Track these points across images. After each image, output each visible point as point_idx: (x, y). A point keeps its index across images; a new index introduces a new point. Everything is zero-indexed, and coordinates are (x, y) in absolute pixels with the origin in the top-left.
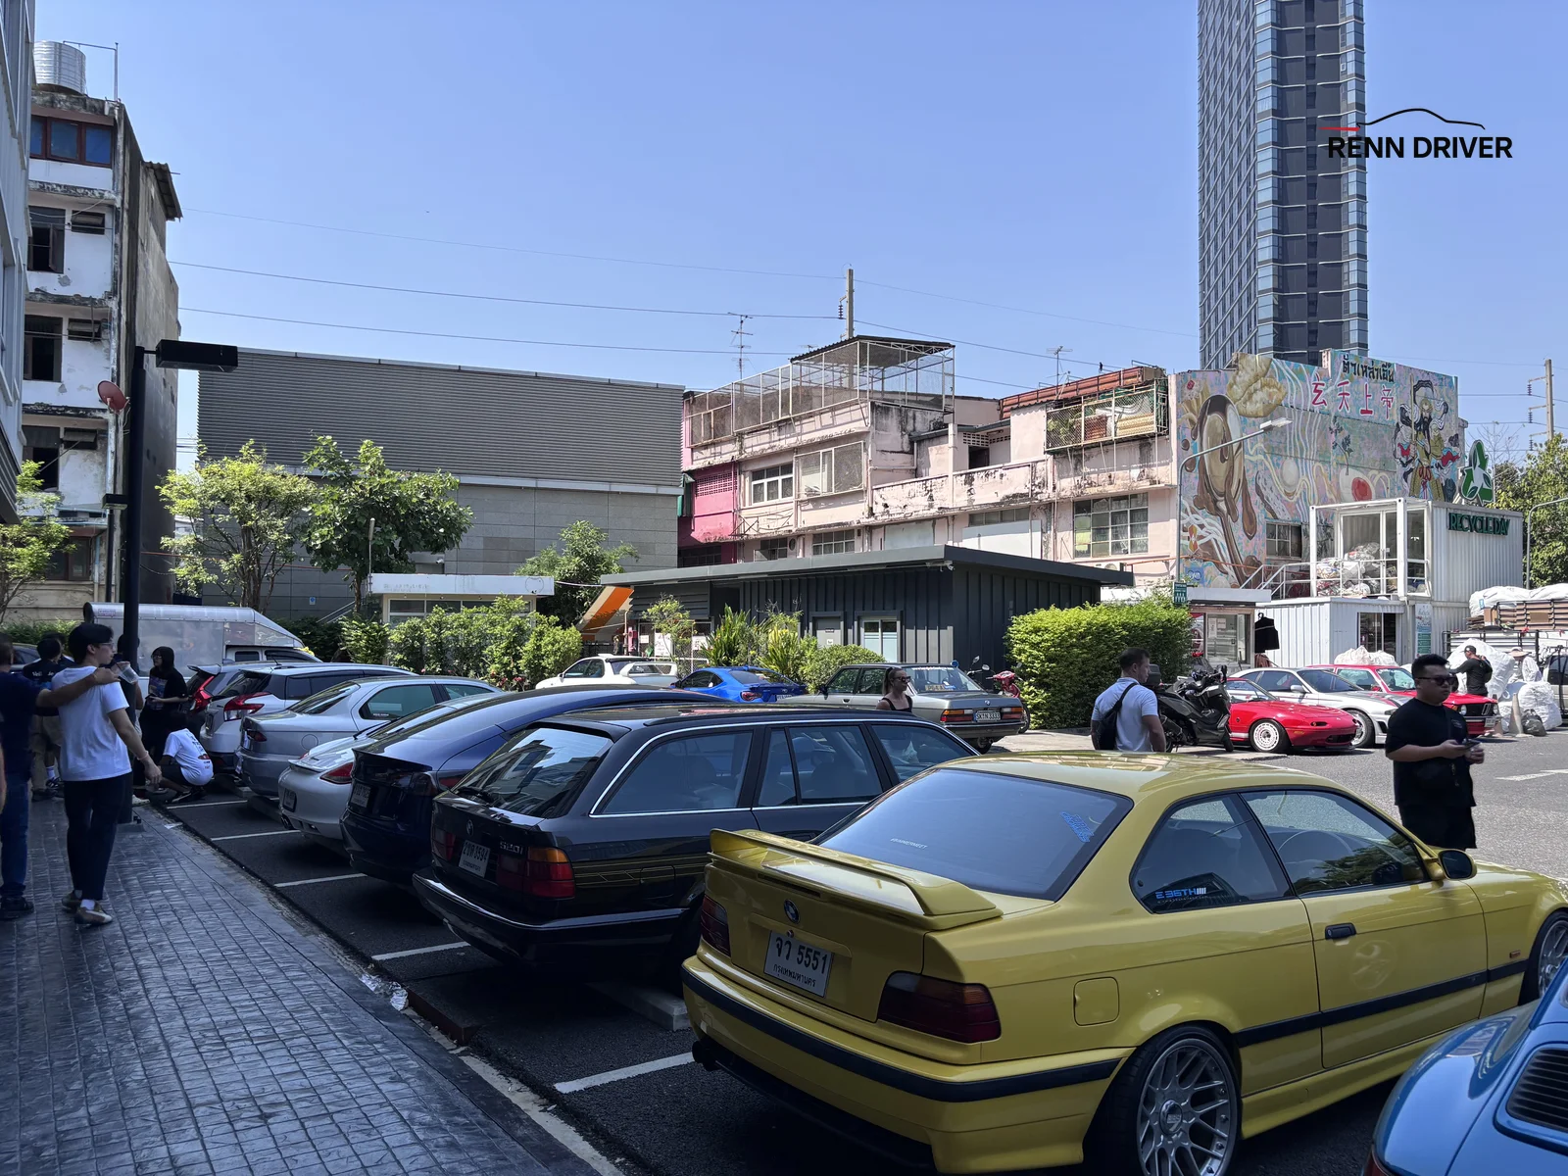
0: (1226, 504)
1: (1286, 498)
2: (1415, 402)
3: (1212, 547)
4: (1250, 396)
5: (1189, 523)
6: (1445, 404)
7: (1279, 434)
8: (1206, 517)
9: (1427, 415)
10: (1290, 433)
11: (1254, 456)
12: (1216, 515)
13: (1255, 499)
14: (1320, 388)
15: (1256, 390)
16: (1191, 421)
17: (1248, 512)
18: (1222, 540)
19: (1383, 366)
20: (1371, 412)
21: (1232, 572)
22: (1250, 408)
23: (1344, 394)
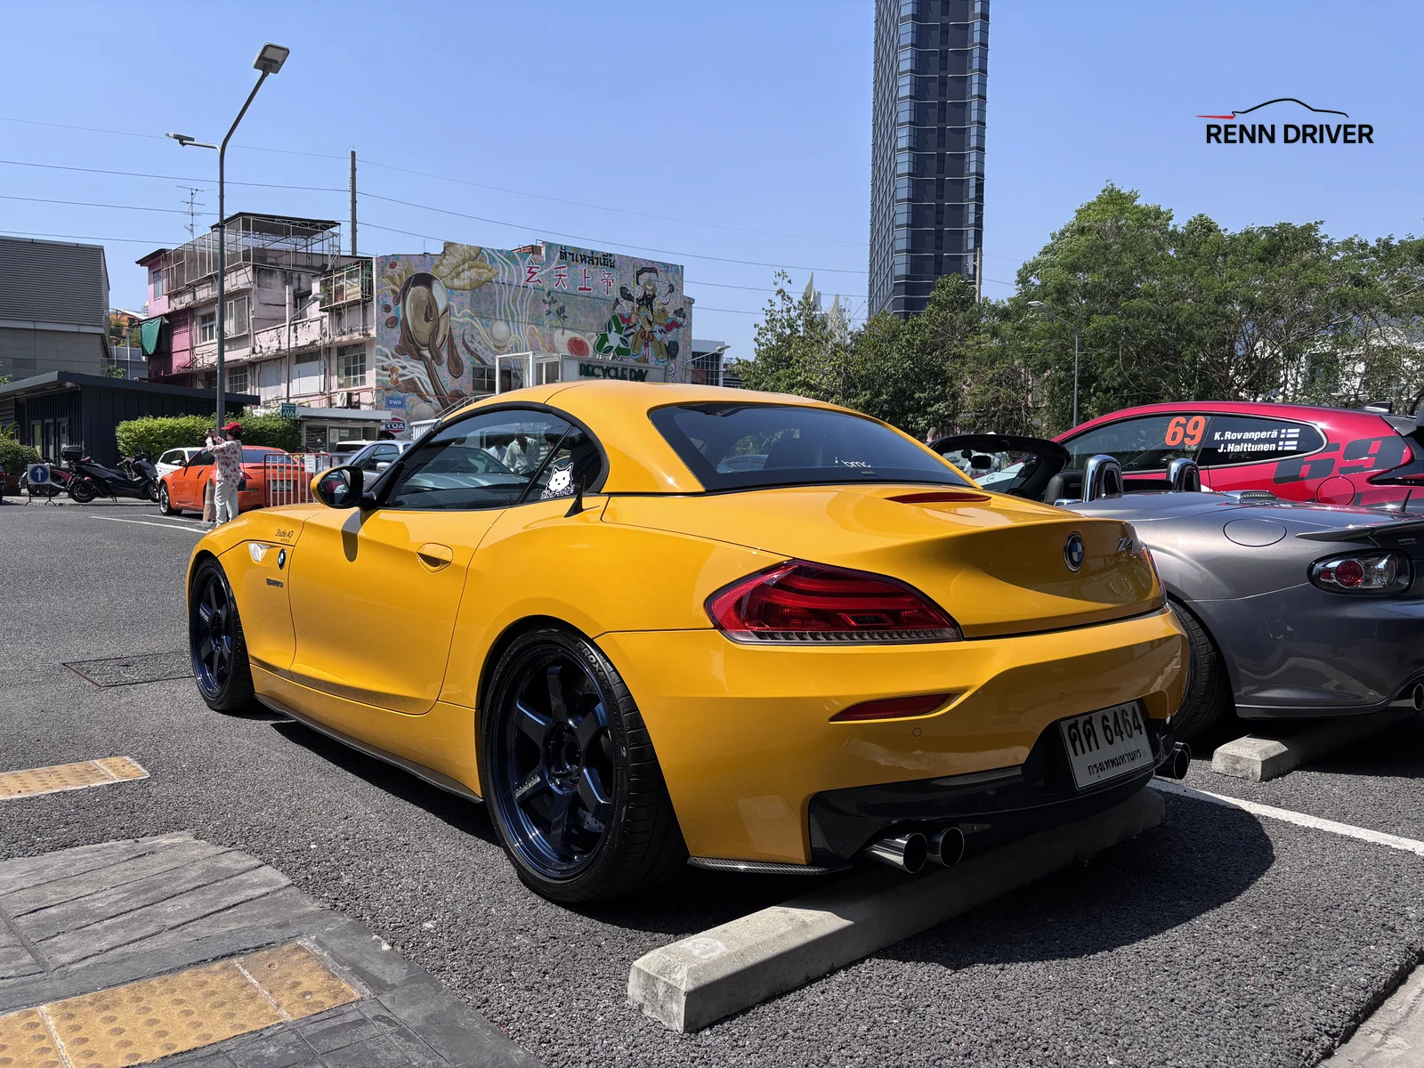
0: (430, 352)
1: (496, 350)
2: (638, 283)
3: (416, 383)
4: (458, 275)
5: (390, 365)
6: (671, 285)
7: (488, 303)
8: (409, 361)
9: (651, 293)
10: (500, 303)
11: (460, 319)
12: (419, 360)
13: (461, 350)
14: (533, 270)
15: (463, 271)
16: (394, 292)
17: (453, 359)
18: (425, 378)
19: (604, 255)
20: (590, 290)
21: (435, 401)
22: (456, 283)
23: (560, 275)
